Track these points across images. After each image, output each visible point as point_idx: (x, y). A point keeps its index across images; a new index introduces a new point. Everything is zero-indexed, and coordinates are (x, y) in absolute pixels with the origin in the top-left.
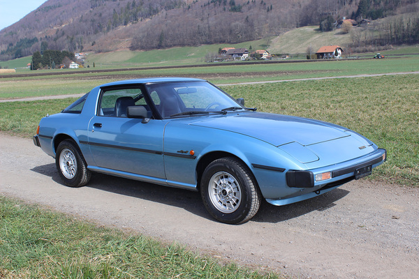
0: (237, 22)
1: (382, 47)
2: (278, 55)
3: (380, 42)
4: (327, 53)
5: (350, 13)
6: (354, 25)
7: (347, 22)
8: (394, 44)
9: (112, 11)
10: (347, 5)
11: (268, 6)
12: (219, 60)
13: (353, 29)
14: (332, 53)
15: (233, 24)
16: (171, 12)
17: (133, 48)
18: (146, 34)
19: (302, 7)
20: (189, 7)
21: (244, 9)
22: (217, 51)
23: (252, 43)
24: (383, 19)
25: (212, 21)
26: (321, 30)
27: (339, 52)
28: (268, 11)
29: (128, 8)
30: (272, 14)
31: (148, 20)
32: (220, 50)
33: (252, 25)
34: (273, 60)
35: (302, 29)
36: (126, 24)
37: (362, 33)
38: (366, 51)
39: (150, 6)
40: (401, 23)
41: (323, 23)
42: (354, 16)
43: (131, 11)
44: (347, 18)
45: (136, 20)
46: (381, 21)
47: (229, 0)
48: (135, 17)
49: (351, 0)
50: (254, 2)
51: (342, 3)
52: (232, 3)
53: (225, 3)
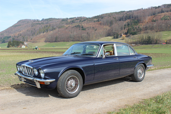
0: (84, 34)
1: (136, 45)
3: (136, 43)
5: (124, 32)
6: (126, 37)
7: (124, 36)
8: (140, 44)
9: (39, 28)
10: (123, 30)
11: (95, 29)
13: (126, 38)
14: (121, 47)
15: (82, 35)
16: (60, 29)
17: (46, 41)
18: (51, 37)
19: (107, 30)
20: (67, 28)
21: (86, 29)
24: (136, 35)
25: (75, 33)
26: (114, 38)
27: (124, 46)
28: (95, 30)
29: (45, 27)
30: (96, 32)
31: (52, 32)
33: (89, 36)
35: (107, 37)
36: (44, 33)
37: (129, 40)
39: (53, 27)
40: (143, 37)
41: (115, 36)
42: (126, 34)
44: (123, 34)
47: (81, 26)
48: (47, 30)
49: (125, 28)
50: (90, 27)
51: (122, 29)
52: (82, 27)
53: (80, 27)
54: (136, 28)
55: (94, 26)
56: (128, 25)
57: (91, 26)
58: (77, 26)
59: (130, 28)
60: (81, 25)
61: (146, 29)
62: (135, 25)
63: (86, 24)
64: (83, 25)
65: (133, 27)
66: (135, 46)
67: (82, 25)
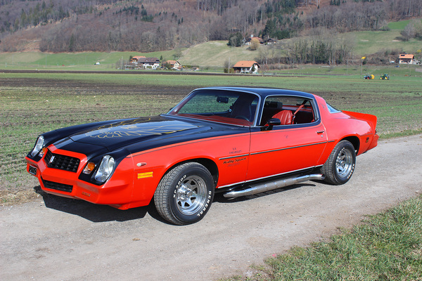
0: (149, 32)
1: (288, 66)
2: (189, 67)
3: (286, 61)
4: (244, 68)
5: (258, 31)
6: (261, 43)
7: (255, 40)
8: (299, 63)
9: (20, 10)
10: (254, 24)
11: (179, 18)
12: (130, 67)
13: (261, 46)
14: (248, 68)
15: (145, 33)
16: (83, 17)
17: (43, 50)
18: (55, 37)
19: (212, 22)
20: (101, 14)
21: (155, 19)
22: (128, 59)
23: (163, 53)
24: (289, 40)
25: (124, 29)
26: (229, 44)
27: (256, 67)
28: (179, 23)
29: (38, 9)
30: (182, 27)
31: (58, 22)
32: (131, 57)
33: (164, 37)
34: (184, 70)
35: (212, 43)
36: (36, 24)
37: (270, 51)
38: (274, 68)
39: (60, 10)
40: (306, 45)
41: (232, 39)
42: (263, 34)
43: (40, 12)
44: (254, 36)
45: (46, 21)
46: (287, 41)
47: (141, 10)
48: (45, 19)
49: (259, 19)
50: (165, 14)
51: (250, 22)
52: (144, 13)
53: (137, 12)
54: (288, 19)
55: (176, 10)
56: (269, 11)
57: (169, 9)
58: (129, 9)
59: (273, 18)
60: (140, 6)
61: (315, 23)
62: (286, 12)
63: (153, 5)
64: (145, 5)
65: (282, 18)
66: (286, 68)
67: (143, 7)
